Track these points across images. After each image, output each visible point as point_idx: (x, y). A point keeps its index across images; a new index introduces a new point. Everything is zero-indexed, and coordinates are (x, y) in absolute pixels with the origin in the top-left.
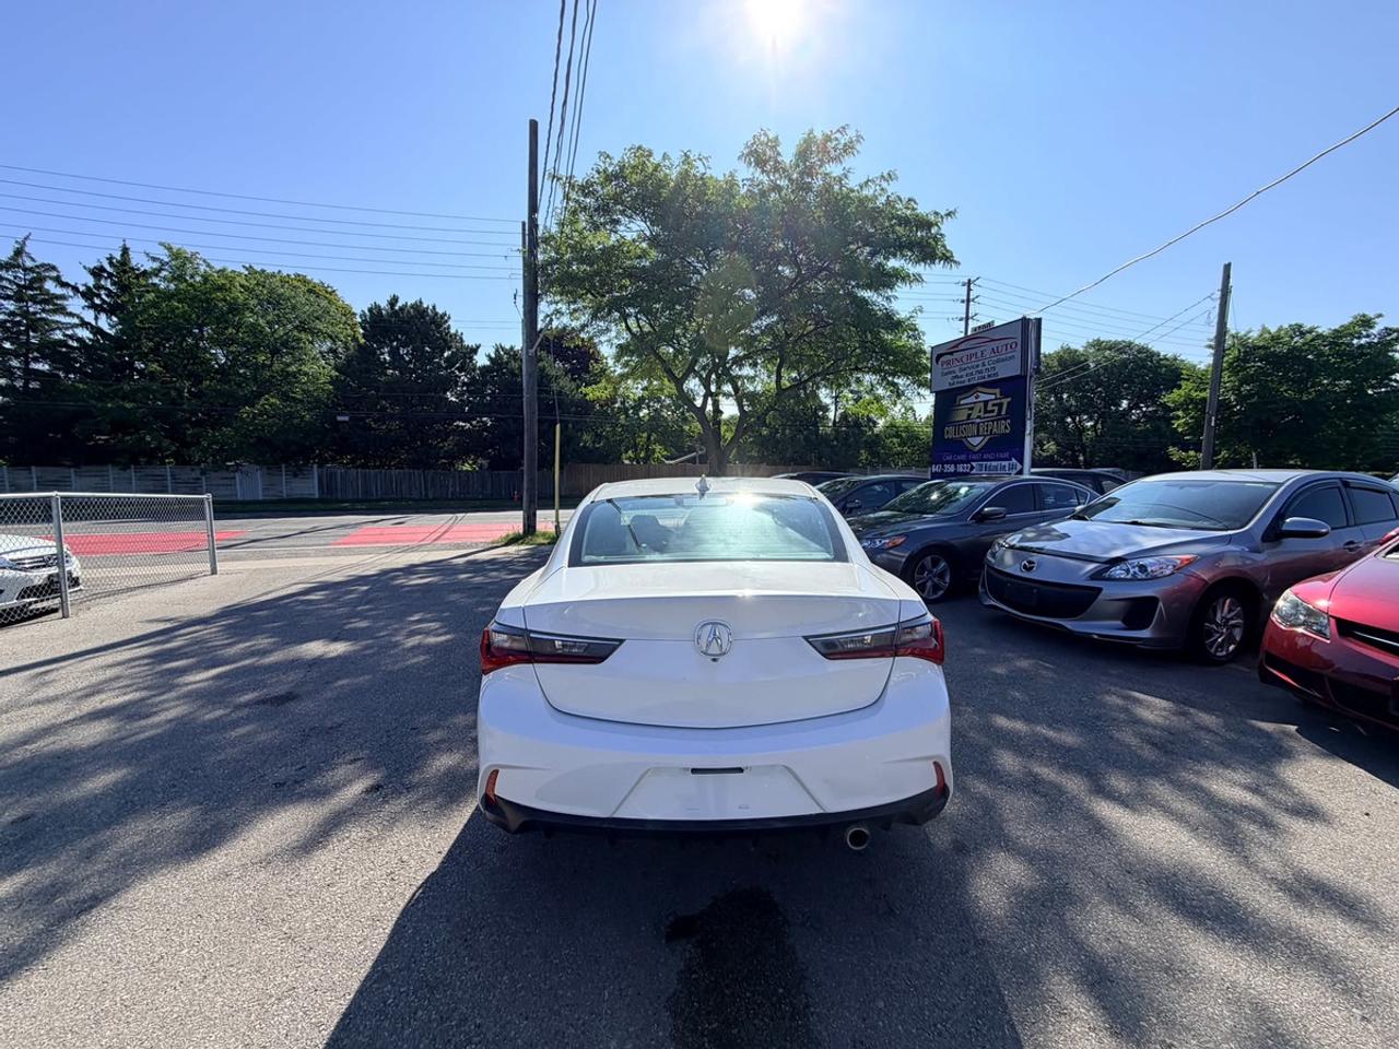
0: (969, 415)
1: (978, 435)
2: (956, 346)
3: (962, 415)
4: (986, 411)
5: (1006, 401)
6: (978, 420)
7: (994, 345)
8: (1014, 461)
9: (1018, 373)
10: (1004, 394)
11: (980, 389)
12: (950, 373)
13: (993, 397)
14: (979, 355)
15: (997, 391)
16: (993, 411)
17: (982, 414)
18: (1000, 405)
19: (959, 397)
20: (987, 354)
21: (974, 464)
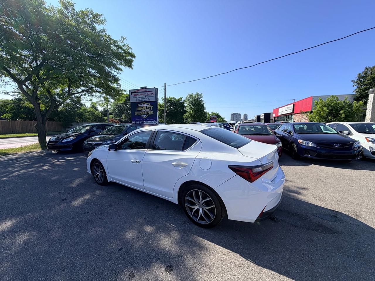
0: (142, 109)
1: (145, 114)
2: (137, 91)
3: (140, 109)
4: (147, 109)
5: (152, 107)
6: (145, 111)
7: (148, 92)
8: (155, 121)
9: (155, 100)
10: (151, 105)
11: (144, 103)
12: (136, 98)
14: (144, 94)
15: (149, 104)
16: (149, 109)
17: (146, 109)
18: (150, 107)
19: (138, 104)
20: (146, 94)
21: (144, 121)
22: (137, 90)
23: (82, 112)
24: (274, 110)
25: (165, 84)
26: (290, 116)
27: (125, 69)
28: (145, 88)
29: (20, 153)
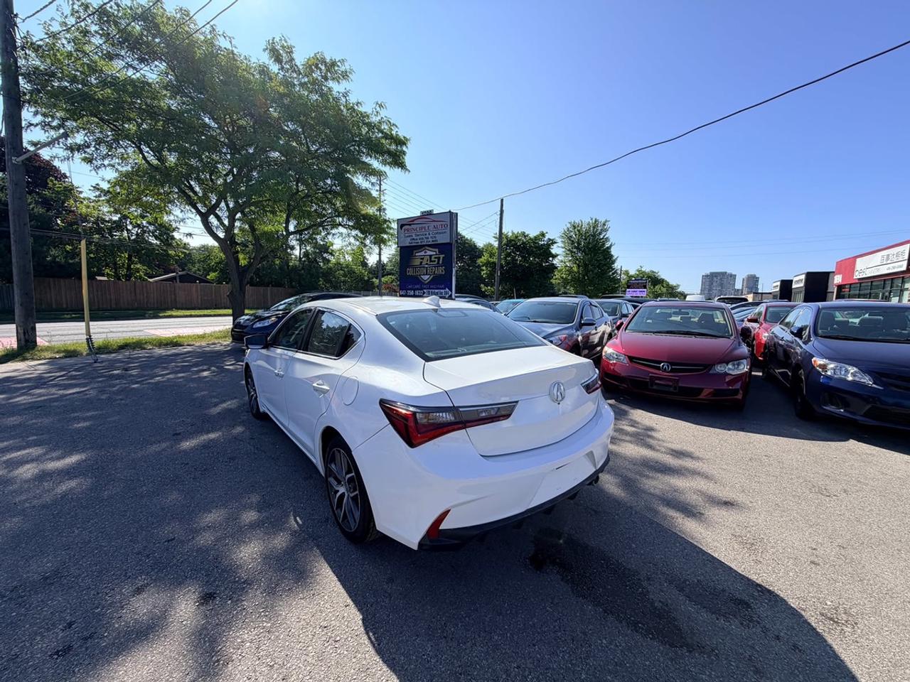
0: (421, 262)
1: (427, 274)
2: (413, 221)
3: (417, 262)
4: (431, 261)
5: (442, 256)
6: (427, 266)
7: (435, 224)
8: (447, 290)
9: (449, 241)
10: (441, 252)
11: (427, 248)
12: (410, 236)
13: (435, 253)
14: (427, 228)
15: (437, 250)
16: (435, 261)
17: (428, 262)
18: (439, 258)
19: (415, 252)
20: (431, 228)
21: (425, 291)
23: (331, 269)
24: (840, 264)
25: (502, 200)
26: (899, 282)
27: (392, 173)
28: (430, 213)
29: (198, 344)
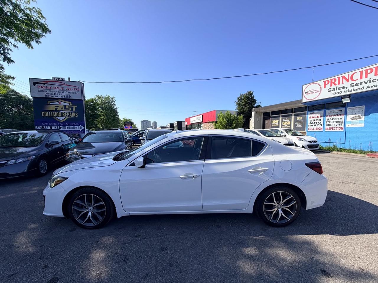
0: (56, 109)
1: (62, 116)
3: (52, 108)
4: (65, 108)
5: (75, 107)
6: (61, 111)
8: (80, 126)
9: (81, 99)
10: (74, 104)
11: (60, 100)
12: (43, 91)
13: (69, 104)
15: (70, 103)
16: (69, 109)
17: (63, 109)
18: (72, 108)
19: (49, 102)
21: (61, 126)
22: (46, 81)
24: (186, 119)
26: (200, 125)
28: (61, 80)
